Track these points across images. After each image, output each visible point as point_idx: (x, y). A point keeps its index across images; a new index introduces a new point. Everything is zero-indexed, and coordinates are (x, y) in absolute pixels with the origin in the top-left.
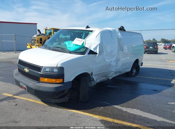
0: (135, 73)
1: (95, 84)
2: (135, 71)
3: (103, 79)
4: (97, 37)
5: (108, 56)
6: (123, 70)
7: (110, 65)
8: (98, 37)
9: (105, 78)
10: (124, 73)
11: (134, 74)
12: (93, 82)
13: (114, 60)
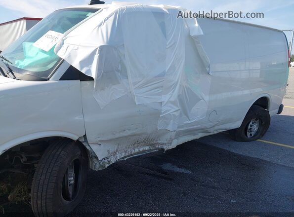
0: (257, 132)
1: (107, 166)
2: (255, 127)
3: (141, 150)
4: (100, 25)
5: (150, 88)
6: (216, 125)
7: (156, 114)
8: (103, 27)
9: (147, 148)
10: (220, 131)
11: (253, 133)
12: (95, 160)
13: (172, 99)
